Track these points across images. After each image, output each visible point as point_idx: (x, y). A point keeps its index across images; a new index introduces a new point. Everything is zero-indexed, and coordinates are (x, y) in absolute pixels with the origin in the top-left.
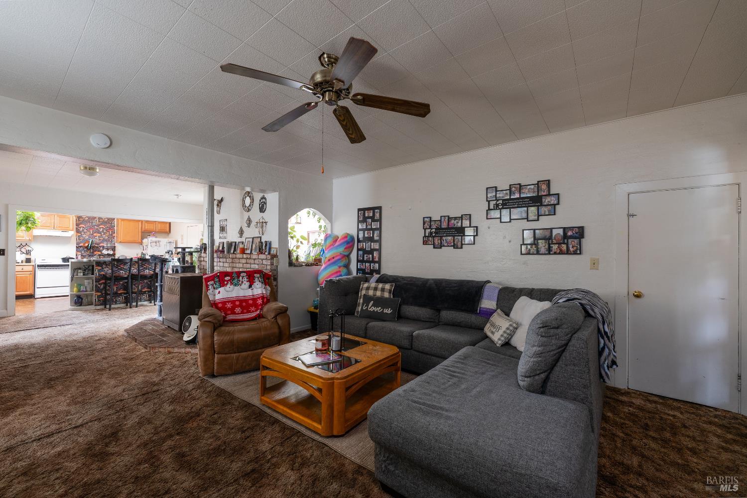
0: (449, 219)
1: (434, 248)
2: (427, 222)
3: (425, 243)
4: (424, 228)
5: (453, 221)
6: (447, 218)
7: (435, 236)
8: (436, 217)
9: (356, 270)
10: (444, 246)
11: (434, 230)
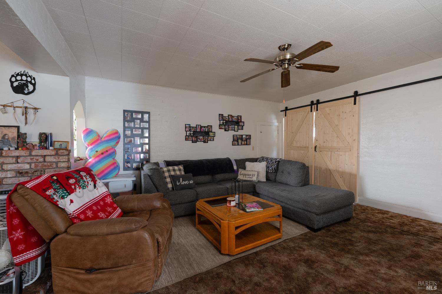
0: (201, 127)
1: (192, 142)
2: (188, 127)
3: (186, 139)
4: (185, 131)
5: (203, 128)
6: (200, 126)
7: (193, 136)
8: (193, 125)
9: (122, 161)
10: (198, 141)
11: (192, 132)
